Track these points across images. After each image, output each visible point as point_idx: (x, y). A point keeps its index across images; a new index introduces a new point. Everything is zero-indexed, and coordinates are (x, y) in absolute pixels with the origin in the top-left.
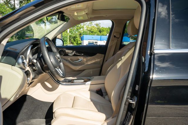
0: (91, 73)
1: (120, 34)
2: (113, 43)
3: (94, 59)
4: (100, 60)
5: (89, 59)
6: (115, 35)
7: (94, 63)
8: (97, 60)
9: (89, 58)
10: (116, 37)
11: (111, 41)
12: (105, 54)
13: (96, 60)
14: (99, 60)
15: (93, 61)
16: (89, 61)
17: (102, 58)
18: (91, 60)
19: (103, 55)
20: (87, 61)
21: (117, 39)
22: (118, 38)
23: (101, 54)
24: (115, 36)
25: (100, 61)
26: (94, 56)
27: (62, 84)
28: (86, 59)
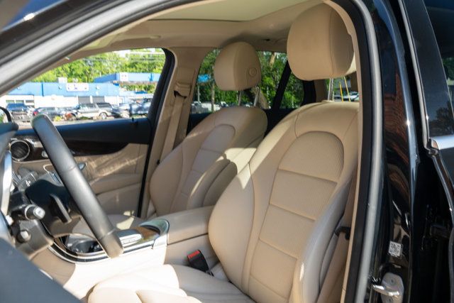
0: (118, 200)
1: (191, 87)
2: (172, 111)
3: (120, 160)
4: (137, 162)
5: (104, 161)
6: (177, 89)
7: (121, 172)
8: (127, 163)
9: (105, 158)
10: (179, 94)
11: (166, 106)
12: (150, 143)
13: (125, 161)
14: (133, 161)
15: (118, 167)
16: (106, 167)
17: (143, 156)
18: (112, 163)
19: (145, 147)
20: (99, 169)
21: (183, 98)
22: (185, 97)
23: (138, 145)
24: (176, 93)
25: (136, 165)
26: (119, 153)
27: (83, 261)
28: (97, 163)
